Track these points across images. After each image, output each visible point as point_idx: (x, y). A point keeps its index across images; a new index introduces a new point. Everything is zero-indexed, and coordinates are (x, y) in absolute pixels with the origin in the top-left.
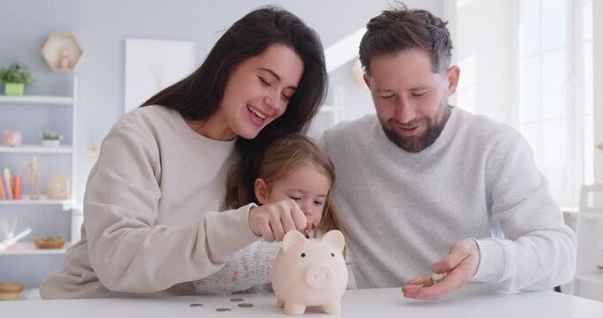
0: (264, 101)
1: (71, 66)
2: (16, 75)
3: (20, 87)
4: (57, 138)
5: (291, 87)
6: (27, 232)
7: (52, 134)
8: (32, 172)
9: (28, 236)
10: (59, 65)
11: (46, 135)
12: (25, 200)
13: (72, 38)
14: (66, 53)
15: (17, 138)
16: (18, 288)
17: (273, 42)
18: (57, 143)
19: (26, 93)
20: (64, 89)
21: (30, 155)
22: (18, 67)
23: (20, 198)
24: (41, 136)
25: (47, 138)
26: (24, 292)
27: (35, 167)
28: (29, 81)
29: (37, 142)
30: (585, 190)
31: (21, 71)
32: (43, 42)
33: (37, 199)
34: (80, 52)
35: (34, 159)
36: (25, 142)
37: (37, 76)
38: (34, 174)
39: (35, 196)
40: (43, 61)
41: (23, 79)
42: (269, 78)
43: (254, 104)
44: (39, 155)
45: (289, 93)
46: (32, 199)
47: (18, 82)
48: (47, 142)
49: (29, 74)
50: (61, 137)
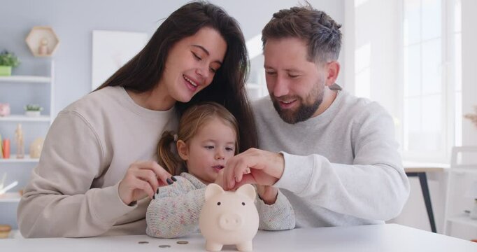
0: (196, 72)
1: (49, 52)
2: (5, 59)
3: (9, 69)
4: (38, 110)
5: (217, 62)
6: (15, 184)
7: (34, 106)
8: (18, 136)
9: (15, 187)
10: (40, 51)
11: (30, 107)
12: (13, 159)
13: (50, 30)
14: (45, 42)
15: (6, 109)
16: (7, 228)
17: (203, 26)
18: (38, 113)
19: (13, 73)
20: (44, 70)
21: (17, 123)
22: (7, 53)
23: (8, 157)
24: (26, 108)
25: (30, 109)
26: (12, 232)
27: (21, 132)
28: (16, 64)
29: (22, 113)
30: (455, 150)
31: (9, 56)
32: (27, 33)
33: (22, 158)
34: (56, 41)
35: (20, 126)
36: (13, 112)
37: (22, 60)
38: (20, 138)
39: (20, 156)
40: (27, 48)
41: (10, 62)
42: (200, 53)
43: (188, 74)
44: (24, 123)
45: (215, 66)
46: (18, 158)
47: (7, 65)
48: (30, 113)
49: (16, 59)
50: (41, 109)
